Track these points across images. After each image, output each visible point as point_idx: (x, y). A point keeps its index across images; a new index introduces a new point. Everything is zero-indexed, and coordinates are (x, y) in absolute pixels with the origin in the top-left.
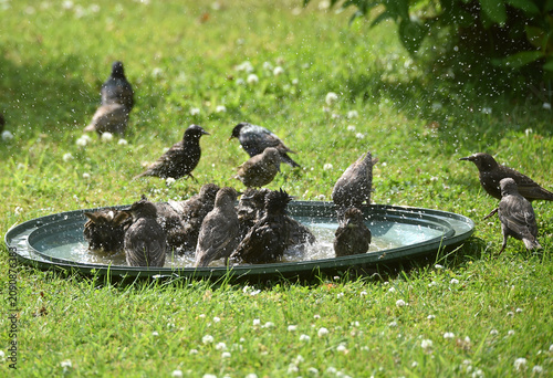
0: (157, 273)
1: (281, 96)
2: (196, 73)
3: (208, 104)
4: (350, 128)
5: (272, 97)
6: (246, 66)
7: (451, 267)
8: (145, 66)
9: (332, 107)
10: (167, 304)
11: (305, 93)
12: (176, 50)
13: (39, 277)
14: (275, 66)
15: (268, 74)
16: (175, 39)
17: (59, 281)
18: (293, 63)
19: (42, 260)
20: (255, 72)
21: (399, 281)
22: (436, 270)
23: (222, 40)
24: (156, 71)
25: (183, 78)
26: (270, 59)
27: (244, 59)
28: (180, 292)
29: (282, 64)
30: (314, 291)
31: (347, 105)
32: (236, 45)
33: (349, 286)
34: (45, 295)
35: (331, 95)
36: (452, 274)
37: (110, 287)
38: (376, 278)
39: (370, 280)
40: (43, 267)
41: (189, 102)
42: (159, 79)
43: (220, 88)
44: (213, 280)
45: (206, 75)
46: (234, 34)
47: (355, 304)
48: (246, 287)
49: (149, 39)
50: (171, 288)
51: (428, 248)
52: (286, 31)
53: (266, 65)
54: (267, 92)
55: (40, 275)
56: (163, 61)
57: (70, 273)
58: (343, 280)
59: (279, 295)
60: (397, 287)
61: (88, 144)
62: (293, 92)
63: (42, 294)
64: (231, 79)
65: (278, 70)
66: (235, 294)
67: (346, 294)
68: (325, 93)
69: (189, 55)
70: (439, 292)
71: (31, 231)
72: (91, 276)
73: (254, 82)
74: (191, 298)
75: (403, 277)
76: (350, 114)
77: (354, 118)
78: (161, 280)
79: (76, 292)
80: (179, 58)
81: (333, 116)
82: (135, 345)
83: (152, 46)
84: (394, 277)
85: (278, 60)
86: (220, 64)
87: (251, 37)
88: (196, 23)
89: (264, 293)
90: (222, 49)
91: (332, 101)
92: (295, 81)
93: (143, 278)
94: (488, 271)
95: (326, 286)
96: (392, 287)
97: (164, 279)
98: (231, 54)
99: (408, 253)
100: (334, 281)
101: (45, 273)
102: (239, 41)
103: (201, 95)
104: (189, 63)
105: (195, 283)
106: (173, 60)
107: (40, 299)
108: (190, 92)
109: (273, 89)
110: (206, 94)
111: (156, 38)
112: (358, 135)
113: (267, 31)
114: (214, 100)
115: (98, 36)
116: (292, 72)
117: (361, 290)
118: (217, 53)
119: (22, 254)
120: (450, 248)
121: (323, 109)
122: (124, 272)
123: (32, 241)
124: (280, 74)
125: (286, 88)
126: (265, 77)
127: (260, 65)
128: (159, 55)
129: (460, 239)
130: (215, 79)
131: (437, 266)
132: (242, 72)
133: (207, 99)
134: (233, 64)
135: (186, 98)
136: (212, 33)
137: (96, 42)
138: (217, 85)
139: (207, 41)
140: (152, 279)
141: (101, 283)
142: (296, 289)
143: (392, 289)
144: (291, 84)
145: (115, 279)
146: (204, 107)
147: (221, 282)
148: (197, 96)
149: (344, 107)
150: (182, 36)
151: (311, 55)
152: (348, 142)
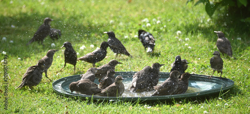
0: (111, 99)
1: (160, 32)
2: (127, 22)
3: (131, 34)
4: (186, 44)
5: (156, 32)
6: (146, 20)
7: (225, 99)
8: (107, 19)
9: (179, 37)
10: (115, 111)
11: (169, 31)
12: (119, 13)
13: (66, 100)
14: (157, 20)
15: (154, 23)
16: (118, 9)
17: (73, 102)
18: (164, 19)
19: (67, 93)
20: (149, 22)
21: (205, 104)
22: (219, 100)
23: (136, 9)
24: (111, 21)
25: (121, 24)
26: (155, 17)
27: (145, 17)
28: (120, 107)
29: (160, 19)
30: (172, 107)
31: (185, 36)
32: (142, 12)
33: (185, 106)
34: (68, 106)
35: (179, 32)
36: (225, 102)
37: (93, 104)
38: (196, 103)
39: (194, 103)
40: (67, 96)
41: (124, 33)
42: (112, 24)
43: (136, 28)
44: (133, 102)
45: (130, 23)
46: (141, 8)
47: (188, 112)
48: (146, 105)
49: (108, 9)
50: (116, 105)
51: (216, 91)
52: (161, 7)
53: (154, 20)
54: (154, 30)
55: (66, 99)
56: (114, 18)
57: (77, 99)
58: (183, 103)
59: (158, 108)
60: (204, 106)
61: (85, 49)
62: (164, 30)
63: (66, 106)
64: (140, 25)
65: (158, 22)
66: (141, 108)
67: (185, 108)
68: (176, 31)
69: (124, 15)
70: (220, 108)
71: (62, 82)
72: (85, 100)
73: (149, 26)
74: (124, 109)
75: (206, 102)
76: (186, 39)
77: (188, 41)
78: (113, 102)
79: (80, 106)
80: (120, 16)
81: (180, 40)
83: (109, 12)
84: (203, 102)
85: (158, 18)
86: (136, 19)
87: (148, 9)
88: (126, 3)
89: (152, 108)
90: (137, 13)
91: (179, 34)
92: (165, 26)
93: (106, 101)
94: (239, 101)
95: (176, 105)
96: (202, 106)
97: (114, 101)
98: (140, 15)
99: (208, 93)
100: (180, 103)
101: (68, 99)
102: (144, 10)
103: (128, 31)
104: (124, 18)
105: (126, 103)
106: (118, 17)
107: (66, 108)
108: (124, 30)
109: (156, 29)
110: (130, 31)
111: (111, 9)
112: (189, 47)
113: (154, 7)
114: (133, 33)
115: (89, 8)
116: (164, 23)
117: (190, 107)
118: (134, 15)
119: (59, 91)
120: (225, 91)
121: (176, 37)
122: (98, 99)
124: (159, 23)
125: (161, 29)
126: (153, 25)
127: (152, 19)
128: (112, 15)
129: (228, 88)
130: (134, 25)
131: (219, 98)
132: (144, 22)
133: (131, 33)
134: (141, 19)
135: (122, 32)
136: (133, 7)
137: (88, 10)
138: (135, 27)
139: (131, 10)
140: (109, 102)
141: (89, 103)
142: (165, 106)
143: (202, 107)
144: (163, 27)
145: (95, 101)
146: (129, 36)
147: (136, 103)
148: (127, 32)
149: (184, 37)
150: (121, 8)
151: (171, 16)
152: (185, 50)
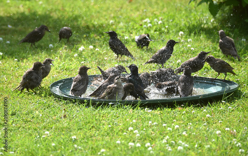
0: (111, 102)
1: (161, 33)
2: (127, 23)
3: (132, 35)
4: (188, 46)
5: (158, 33)
6: (148, 20)
7: (228, 102)
8: (107, 20)
9: (182, 38)
10: (115, 114)
11: (171, 31)
12: (119, 13)
13: (63, 102)
14: (159, 20)
15: (156, 23)
16: (119, 9)
17: (71, 105)
18: (166, 19)
19: (65, 96)
20: (150, 23)
21: (207, 107)
22: (222, 103)
23: (137, 9)
24: (111, 21)
25: (121, 24)
26: (156, 18)
27: (146, 18)
28: (119, 110)
29: (162, 19)
30: (173, 110)
31: (188, 36)
32: (143, 12)
33: (188, 109)
34: (66, 109)
35: (181, 33)
36: (229, 105)
37: (91, 107)
38: (199, 106)
39: (196, 107)
40: (65, 99)
41: (124, 34)
42: (112, 24)
43: (137, 29)
44: (133, 105)
45: (131, 23)
46: (142, 7)
47: (190, 116)
48: (146, 109)
49: (108, 9)
50: (116, 108)
51: (219, 94)
52: (163, 6)
53: (155, 20)
54: (155, 31)
55: (64, 102)
56: (114, 18)
57: (76, 101)
58: (185, 107)
59: (159, 112)
60: (207, 109)
61: (83, 50)
62: (166, 31)
63: (64, 109)
64: (141, 25)
65: (160, 22)
66: (142, 111)
67: (187, 112)
68: (179, 32)
69: (125, 15)
70: (223, 112)
72: (84, 103)
73: (150, 27)
74: (124, 112)
75: (209, 106)
76: (189, 40)
77: (190, 42)
78: (112, 105)
79: (78, 109)
80: (120, 16)
81: (182, 41)
82: (101, 131)
83: (109, 12)
84: (206, 105)
85: (160, 18)
86: (137, 19)
87: (150, 9)
88: (127, 3)
89: (153, 111)
90: (138, 13)
91: (181, 35)
92: (167, 27)
93: (105, 104)
94: (244, 104)
95: (178, 109)
96: (205, 109)
97: (113, 104)
98: (141, 15)
99: (211, 96)
100: (182, 107)
101: (66, 101)
102: (145, 10)
103: (129, 31)
104: (124, 19)
105: (126, 106)
106: (118, 17)
107: (63, 111)
108: (125, 30)
109: (158, 30)
110: (131, 31)
111: (111, 9)
112: (192, 49)
113: (156, 6)
114: (134, 34)
115: (88, 7)
116: (166, 23)
117: (192, 110)
118: (135, 15)
119: (57, 93)
120: (228, 94)
121: (178, 38)
122: (97, 101)
123: (60, 88)
124: (161, 24)
125: (163, 29)
126: (155, 25)
127: (153, 20)
128: (112, 15)
129: (232, 91)
130: (135, 25)
131: (223, 101)
132: (145, 22)
133: (131, 33)
134: (142, 19)
135: (123, 32)
136: (134, 6)
137: (87, 9)
138: (135, 28)
139: (131, 10)
140: (108, 104)
141: (88, 106)
142: (167, 110)
143: (205, 110)
144: (165, 28)
145: (94, 104)
146: (130, 36)
147: (136, 106)
148: (127, 32)
149: (186, 37)
150: (121, 8)
151: (174, 16)
152: (188, 51)
